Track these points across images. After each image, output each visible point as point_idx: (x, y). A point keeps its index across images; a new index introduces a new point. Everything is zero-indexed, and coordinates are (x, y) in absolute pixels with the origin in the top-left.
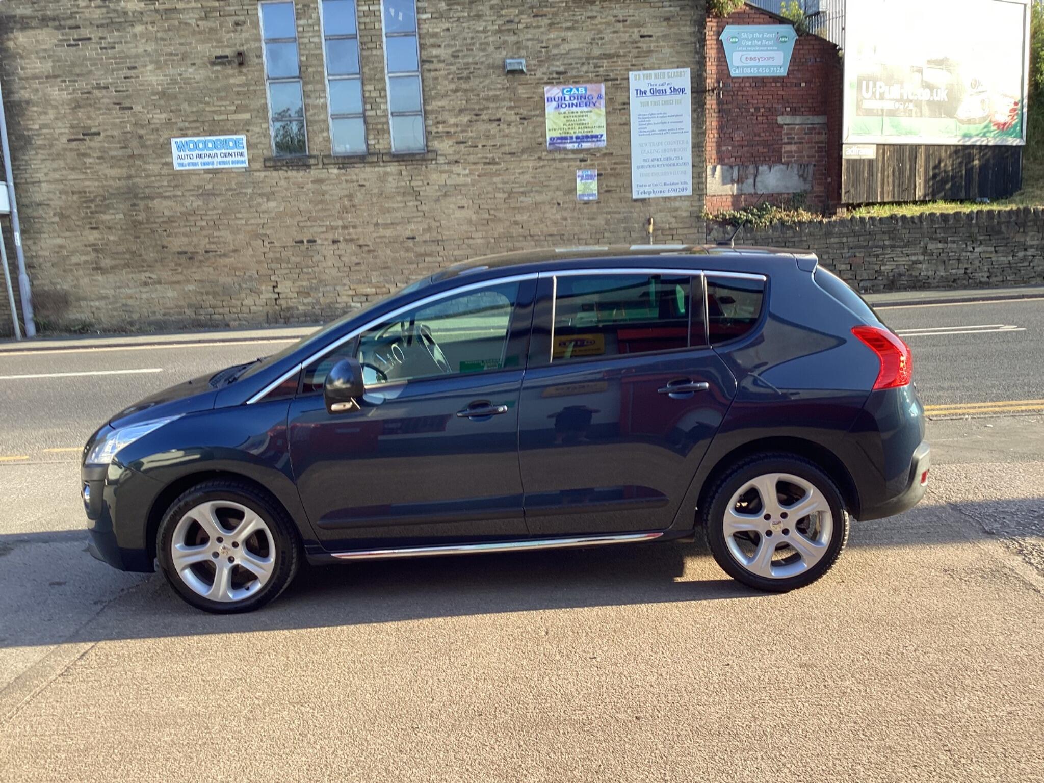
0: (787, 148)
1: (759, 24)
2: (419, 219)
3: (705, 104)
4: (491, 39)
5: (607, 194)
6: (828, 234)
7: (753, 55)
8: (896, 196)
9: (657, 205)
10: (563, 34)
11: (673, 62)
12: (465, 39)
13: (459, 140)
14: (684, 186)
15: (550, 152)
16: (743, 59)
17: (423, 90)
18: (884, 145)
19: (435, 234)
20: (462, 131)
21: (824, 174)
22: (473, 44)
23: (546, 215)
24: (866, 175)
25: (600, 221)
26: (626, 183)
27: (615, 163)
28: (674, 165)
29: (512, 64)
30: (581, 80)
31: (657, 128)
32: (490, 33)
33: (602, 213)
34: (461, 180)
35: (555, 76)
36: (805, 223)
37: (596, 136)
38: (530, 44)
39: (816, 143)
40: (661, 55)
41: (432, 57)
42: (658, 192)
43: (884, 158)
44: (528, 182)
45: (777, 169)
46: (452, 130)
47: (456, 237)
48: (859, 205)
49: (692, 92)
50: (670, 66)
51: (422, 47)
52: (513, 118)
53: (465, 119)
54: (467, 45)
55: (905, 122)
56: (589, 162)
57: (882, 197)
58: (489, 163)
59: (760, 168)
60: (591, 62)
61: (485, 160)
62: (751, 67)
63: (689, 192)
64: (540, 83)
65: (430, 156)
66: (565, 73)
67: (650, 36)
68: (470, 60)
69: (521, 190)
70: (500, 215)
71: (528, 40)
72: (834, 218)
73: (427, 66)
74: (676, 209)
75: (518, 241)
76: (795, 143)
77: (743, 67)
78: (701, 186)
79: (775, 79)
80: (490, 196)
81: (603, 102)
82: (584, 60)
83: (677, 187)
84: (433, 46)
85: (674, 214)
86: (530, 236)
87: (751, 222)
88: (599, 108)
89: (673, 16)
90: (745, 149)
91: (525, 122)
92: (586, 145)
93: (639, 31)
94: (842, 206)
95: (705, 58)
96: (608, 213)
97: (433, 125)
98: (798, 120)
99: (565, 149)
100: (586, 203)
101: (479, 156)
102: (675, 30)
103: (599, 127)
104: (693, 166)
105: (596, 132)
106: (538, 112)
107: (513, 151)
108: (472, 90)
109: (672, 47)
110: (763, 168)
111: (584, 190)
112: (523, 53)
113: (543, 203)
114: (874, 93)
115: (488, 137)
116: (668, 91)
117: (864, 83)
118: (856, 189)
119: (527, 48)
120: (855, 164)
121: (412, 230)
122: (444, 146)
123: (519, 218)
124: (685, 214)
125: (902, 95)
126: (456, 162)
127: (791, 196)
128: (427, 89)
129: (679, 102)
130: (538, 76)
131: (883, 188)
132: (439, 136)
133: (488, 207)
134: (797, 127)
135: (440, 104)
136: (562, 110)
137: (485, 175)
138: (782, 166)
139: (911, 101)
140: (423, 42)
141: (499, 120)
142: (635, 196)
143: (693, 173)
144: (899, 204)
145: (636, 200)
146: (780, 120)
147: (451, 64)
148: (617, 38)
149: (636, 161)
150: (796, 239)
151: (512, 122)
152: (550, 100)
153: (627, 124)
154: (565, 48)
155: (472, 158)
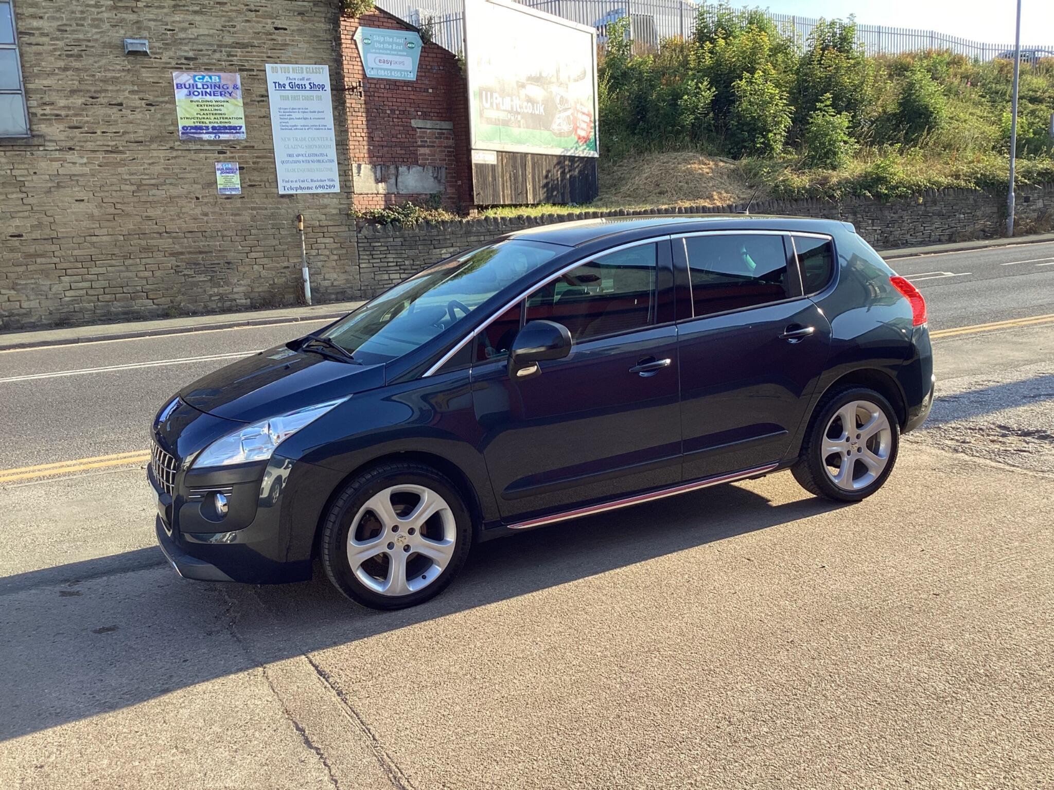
0: (422, 151)
1: (388, 28)
2: (27, 214)
3: (345, 102)
4: (106, 15)
5: (252, 189)
6: (468, 233)
7: (385, 57)
8: (514, 199)
9: (305, 201)
10: (190, 17)
11: (310, 58)
12: (73, 12)
13: (72, 124)
14: (332, 183)
15: (183, 142)
16: (377, 61)
17: (22, 66)
18: (502, 152)
19: (48, 231)
20: (76, 115)
21: (454, 177)
22: (84, 19)
23: (184, 210)
24: (490, 179)
25: (246, 217)
26: (272, 177)
27: (257, 157)
28: (319, 161)
29: (134, 44)
30: (214, 67)
31: (300, 123)
32: (104, 9)
33: (246, 209)
34: (77, 170)
35: (183, 61)
36: (447, 222)
37: (235, 128)
38: (152, 24)
39: (445, 147)
40: (297, 50)
41: (32, 29)
42: (304, 188)
43: (502, 164)
44: (160, 174)
45: (415, 169)
46: (63, 113)
47: (74, 234)
48: (487, 208)
49: (332, 90)
50: (308, 61)
51: (18, 17)
52: (138, 103)
53: (78, 101)
54: (76, 19)
55: (515, 131)
56: (228, 154)
57: (504, 201)
58: (111, 152)
59: (400, 168)
60: (223, 50)
61: (106, 148)
62: (385, 70)
63: (337, 189)
64: (166, 67)
65: (36, 141)
66: (196, 59)
67: (285, 29)
68: (81, 36)
69: (153, 182)
70: (128, 209)
71: (150, 20)
72: (469, 218)
73: (26, 39)
74: (325, 207)
75: (152, 238)
76: (428, 146)
77: (378, 69)
78: (348, 184)
79: (407, 83)
80: (115, 188)
81: (239, 92)
82: (215, 47)
83: (324, 184)
84: (33, 17)
85: (323, 211)
86: (166, 232)
87: (398, 220)
88: (235, 98)
89: (307, 12)
90: (385, 149)
91: (152, 108)
92: (224, 137)
93: (273, 23)
94: (474, 207)
95: (342, 56)
96: (253, 209)
97: (39, 106)
98: (429, 124)
99: (201, 140)
100: (229, 198)
101: (98, 143)
102: (309, 25)
103: (237, 118)
104: (339, 163)
105: (234, 123)
106: (166, 99)
107: (140, 139)
108: (86, 70)
109: (308, 42)
110: (402, 169)
111: (226, 183)
112: (145, 33)
113: (179, 197)
114: (492, 104)
115: (108, 122)
116: (308, 87)
117: (484, 93)
118: (484, 192)
119: (148, 29)
120: (481, 167)
121: (17, 227)
122: (54, 131)
123: (151, 212)
124: (334, 211)
125: (512, 108)
126: (70, 149)
127: (428, 197)
128: (28, 65)
129: (319, 98)
130: (163, 60)
131: (503, 192)
132: (46, 119)
133: (113, 200)
134: (428, 131)
135: (46, 82)
136: (195, 98)
137: (107, 164)
138: (419, 168)
139: (519, 113)
140: (19, 11)
141: (121, 104)
142: (281, 192)
143: (339, 170)
144: (515, 206)
145: (283, 196)
146: (414, 123)
147: (57, 39)
148: (250, 28)
149: (280, 154)
150: (441, 237)
151: (136, 108)
152: (180, 86)
153: (268, 117)
154: (193, 32)
155: (89, 146)
